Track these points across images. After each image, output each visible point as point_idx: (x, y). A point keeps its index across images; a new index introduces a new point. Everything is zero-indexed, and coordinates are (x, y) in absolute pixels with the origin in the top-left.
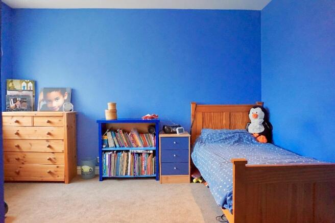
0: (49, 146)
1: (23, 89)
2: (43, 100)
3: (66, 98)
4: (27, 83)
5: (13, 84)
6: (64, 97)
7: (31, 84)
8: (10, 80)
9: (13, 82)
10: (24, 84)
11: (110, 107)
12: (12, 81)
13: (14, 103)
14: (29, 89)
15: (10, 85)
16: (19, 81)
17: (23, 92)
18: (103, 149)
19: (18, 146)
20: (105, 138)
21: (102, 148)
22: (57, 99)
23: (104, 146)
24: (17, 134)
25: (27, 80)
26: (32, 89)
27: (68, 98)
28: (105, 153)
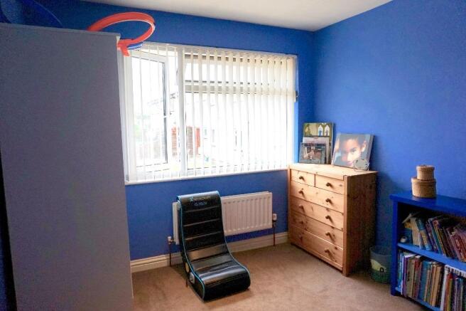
0: (328, 217)
1: (318, 135)
2: (338, 151)
3: (364, 149)
4: (324, 127)
5: (309, 129)
6: (361, 148)
7: (327, 128)
8: (306, 124)
9: (310, 127)
10: (320, 128)
11: (419, 176)
12: (308, 126)
13: (308, 152)
14: (325, 134)
15: (307, 130)
16: (315, 124)
17: (320, 139)
18: (400, 245)
19: (302, 208)
20: (408, 226)
21: (400, 242)
22: (353, 150)
23: (403, 240)
24: (301, 192)
25: (324, 122)
26: (329, 135)
27: (365, 150)
28: (402, 252)
